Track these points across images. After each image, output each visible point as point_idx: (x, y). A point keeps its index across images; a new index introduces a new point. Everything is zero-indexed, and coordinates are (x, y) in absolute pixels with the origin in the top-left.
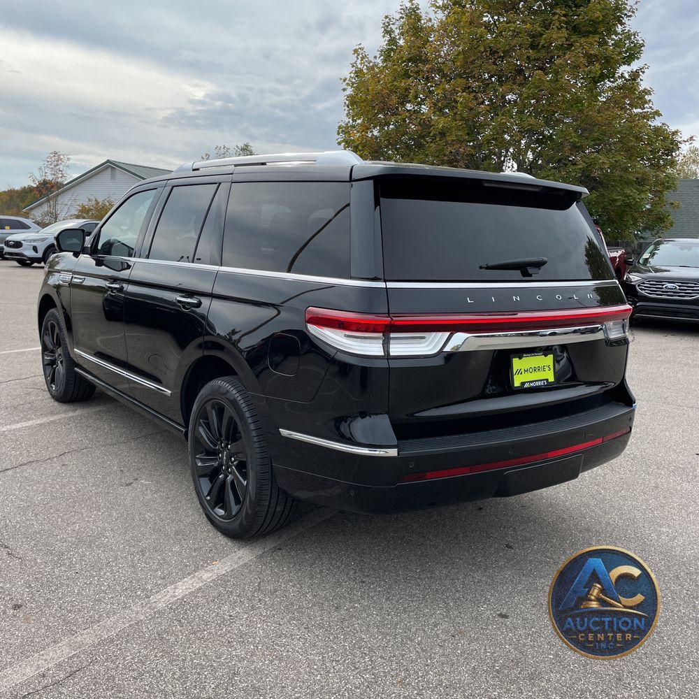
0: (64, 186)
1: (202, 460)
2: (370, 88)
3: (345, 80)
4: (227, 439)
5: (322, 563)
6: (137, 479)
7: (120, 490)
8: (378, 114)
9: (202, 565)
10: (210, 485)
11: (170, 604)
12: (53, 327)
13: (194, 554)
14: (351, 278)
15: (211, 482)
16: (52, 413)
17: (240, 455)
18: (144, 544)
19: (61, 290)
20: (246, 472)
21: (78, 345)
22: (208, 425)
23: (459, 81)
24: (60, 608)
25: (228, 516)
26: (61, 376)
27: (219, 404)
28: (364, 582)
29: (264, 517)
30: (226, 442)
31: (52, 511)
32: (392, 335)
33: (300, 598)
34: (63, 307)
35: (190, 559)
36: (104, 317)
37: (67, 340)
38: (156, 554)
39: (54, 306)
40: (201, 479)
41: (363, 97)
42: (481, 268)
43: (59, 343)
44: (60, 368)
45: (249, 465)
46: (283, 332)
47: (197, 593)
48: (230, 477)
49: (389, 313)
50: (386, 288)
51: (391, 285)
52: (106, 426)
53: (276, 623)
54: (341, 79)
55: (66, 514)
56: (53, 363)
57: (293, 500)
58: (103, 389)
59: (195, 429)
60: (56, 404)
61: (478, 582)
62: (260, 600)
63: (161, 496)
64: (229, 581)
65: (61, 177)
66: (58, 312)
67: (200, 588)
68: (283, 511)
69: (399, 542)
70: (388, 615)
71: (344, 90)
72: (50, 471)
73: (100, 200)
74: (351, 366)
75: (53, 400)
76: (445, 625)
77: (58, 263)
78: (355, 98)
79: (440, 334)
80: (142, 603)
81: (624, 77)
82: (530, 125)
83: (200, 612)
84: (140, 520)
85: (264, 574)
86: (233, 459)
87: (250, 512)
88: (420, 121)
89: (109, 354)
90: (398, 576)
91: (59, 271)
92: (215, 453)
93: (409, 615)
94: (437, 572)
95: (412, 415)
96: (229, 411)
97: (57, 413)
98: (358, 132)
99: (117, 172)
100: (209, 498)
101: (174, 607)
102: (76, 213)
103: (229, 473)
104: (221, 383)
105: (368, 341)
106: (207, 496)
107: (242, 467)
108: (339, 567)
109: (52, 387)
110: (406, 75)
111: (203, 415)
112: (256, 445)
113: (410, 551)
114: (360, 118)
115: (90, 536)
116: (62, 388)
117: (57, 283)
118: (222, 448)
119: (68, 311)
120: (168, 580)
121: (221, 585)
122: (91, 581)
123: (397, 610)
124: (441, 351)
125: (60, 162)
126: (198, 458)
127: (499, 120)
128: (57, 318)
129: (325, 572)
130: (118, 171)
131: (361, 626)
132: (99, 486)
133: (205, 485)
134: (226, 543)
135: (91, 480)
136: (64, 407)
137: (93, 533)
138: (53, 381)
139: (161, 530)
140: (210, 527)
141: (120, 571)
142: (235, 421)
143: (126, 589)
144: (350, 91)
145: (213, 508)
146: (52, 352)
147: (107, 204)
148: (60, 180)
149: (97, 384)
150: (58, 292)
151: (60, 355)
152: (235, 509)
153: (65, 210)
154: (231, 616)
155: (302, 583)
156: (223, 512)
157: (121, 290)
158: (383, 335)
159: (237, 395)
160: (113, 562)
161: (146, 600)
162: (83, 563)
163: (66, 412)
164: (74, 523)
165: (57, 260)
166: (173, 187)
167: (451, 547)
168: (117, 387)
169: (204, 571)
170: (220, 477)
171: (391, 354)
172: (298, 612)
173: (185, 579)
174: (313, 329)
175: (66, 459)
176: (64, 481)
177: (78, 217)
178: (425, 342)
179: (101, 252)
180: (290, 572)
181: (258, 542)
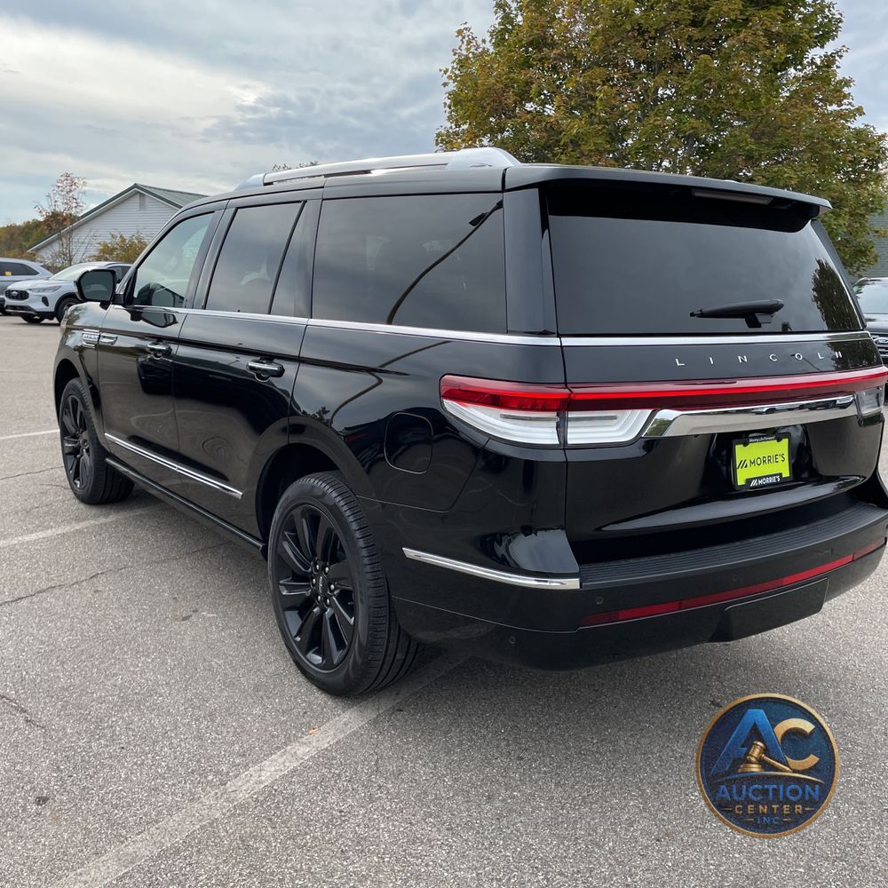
0: (79, 218)
1: (289, 588)
2: (479, 82)
3: (445, 72)
4: (324, 559)
5: (461, 731)
6: (196, 611)
7: (175, 626)
8: (488, 117)
9: (294, 735)
10: (301, 622)
11: (255, 794)
12: (75, 403)
13: (282, 719)
14: (508, 332)
15: (301, 617)
16: (78, 520)
17: (342, 582)
18: (212, 704)
19: (85, 353)
20: (352, 607)
21: (110, 427)
22: (297, 541)
23: (598, 70)
24: (102, 801)
25: (328, 664)
26: (87, 469)
27: (311, 510)
28: (522, 759)
29: (378, 669)
30: (322, 563)
31: (83, 657)
32: (572, 415)
33: (436, 783)
34: (88, 375)
35: (278, 726)
36: (140, 388)
37: (95, 420)
38: (230, 720)
39: (75, 374)
40: (288, 614)
41: (471, 94)
42: (692, 315)
43: (84, 425)
44: (87, 459)
45: (358, 597)
46: (407, 411)
47: (292, 777)
48: (329, 612)
49: (566, 383)
50: (561, 346)
51: (567, 341)
52: (150, 536)
53: (405, 821)
54: (441, 70)
55: (103, 662)
56: (76, 452)
57: (418, 645)
58: (141, 484)
59: (277, 545)
60: (82, 506)
61: (681, 757)
62: (380, 787)
63: (230, 634)
64: (334, 758)
65: (76, 207)
66: (81, 382)
67: (295, 770)
68: (405, 659)
69: (563, 698)
70: (562, 809)
71: (445, 84)
72: (78, 600)
73: (127, 237)
74: (508, 459)
75: (77, 501)
76: (644, 823)
77: (78, 317)
78: (459, 95)
79: (638, 412)
80: (216, 793)
81: (815, 64)
82: (693, 128)
83: (298, 806)
84: (205, 669)
85: (382, 747)
86: (332, 587)
87: (359, 661)
88: (546, 126)
89: (149, 439)
90: (568, 748)
91: (81, 328)
92: (306, 578)
93: (591, 809)
94: (622, 743)
95: (599, 529)
96: (327, 521)
97: (84, 520)
98: (463, 141)
99: (147, 200)
100: (298, 639)
101: (261, 798)
102: (97, 254)
103: (328, 606)
104: (314, 482)
105: (535, 423)
106: (296, 636)
107: (346, 597)
108: (484, 737)
109: (76, 484)
110: (526, 64)
111: (289, 525)
112: (368, 569)
113: (580, 711)
114: (465, 123)
115: (138, 694)
116: (90, 486)
117: (79, 345)
118: (316, 570)
119: (95, 382)
120: (249, 758)
121: (324, 765)
122: (143, 760)
123: (573, 800)
124: (638, 437)
125: (73, 187)
126: (281, 585)
127: (651, 122)
128: (79, 390)
129: (467, 745)
130: (149, 199)
131: (525, 825)
132: (146, 621)
133: (294, 621)
134: (325, 703)
135: (135, 613)
136: (94, 511)
137: (141, 689)
138: (77, 475)
139: (234, 684)
140: (302, 679)
141: (183, 745)
142: (336, 535)
143: (193, 772)
144: (452, 86)
145: (305, 653)
146: (75, 436)
147: (136, 241)
148: (73, 212)
149: (134, 480)
150: (81, 356)
151: (85, 441)
152: (337, 656)
153: (82, 249)
154: (341, 811)
155: (437, 762)
156: (320, 658)
157: (168, 353)
158: (558, 415)
159: (339, 499)
160: (172, 731)
161: (221, 787)
162: (131, 733)
163: (95, 517)
164: (115, 675)
165: (76, 313)
166: (238, 208)
167: (636, 704)
168: (164, 484)
169: (298, 744)
170: (315, 610)
171: (569, 442)
172: (435, 805)
173: (273, 756)
174: (451, 406)
175: (100, 583)
176: (99, 613)
177: (98, 259)
178: (615, 425)
179: (139, 301)
180: (418, 745)
181: (370, 700)
